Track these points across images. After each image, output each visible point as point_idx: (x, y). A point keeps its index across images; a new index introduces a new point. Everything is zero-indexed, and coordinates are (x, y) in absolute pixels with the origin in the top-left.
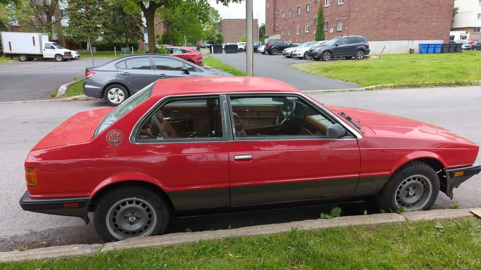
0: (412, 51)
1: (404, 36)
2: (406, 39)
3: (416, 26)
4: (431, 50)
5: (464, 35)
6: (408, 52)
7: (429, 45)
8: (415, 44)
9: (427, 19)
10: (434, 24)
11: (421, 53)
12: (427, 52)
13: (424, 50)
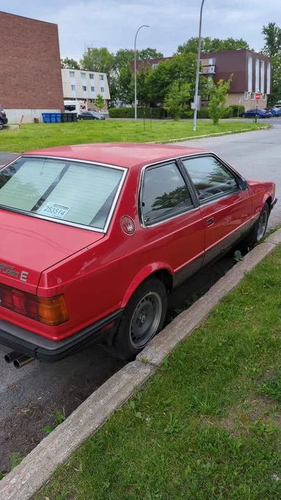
0: (36, 121)
1: (26, 105)
2: (29, 108)
3: (34, 94)
4: (53, 119)
5: (83, 105)
6: (33, 122)
7: (51, 114)
8: (38, 113)
9: (42, 87)
10: (49, 93)
11: (46, 122)
12: (51, 122)
13: (48, 120)
